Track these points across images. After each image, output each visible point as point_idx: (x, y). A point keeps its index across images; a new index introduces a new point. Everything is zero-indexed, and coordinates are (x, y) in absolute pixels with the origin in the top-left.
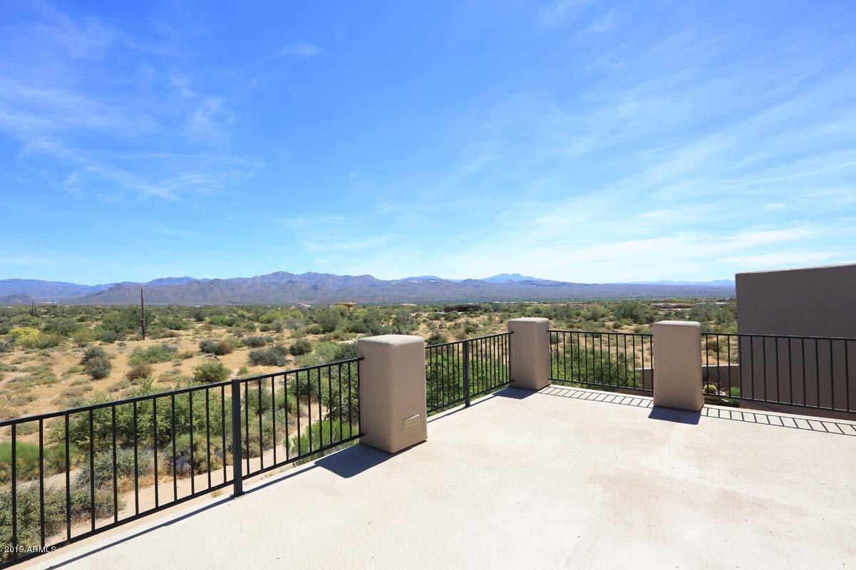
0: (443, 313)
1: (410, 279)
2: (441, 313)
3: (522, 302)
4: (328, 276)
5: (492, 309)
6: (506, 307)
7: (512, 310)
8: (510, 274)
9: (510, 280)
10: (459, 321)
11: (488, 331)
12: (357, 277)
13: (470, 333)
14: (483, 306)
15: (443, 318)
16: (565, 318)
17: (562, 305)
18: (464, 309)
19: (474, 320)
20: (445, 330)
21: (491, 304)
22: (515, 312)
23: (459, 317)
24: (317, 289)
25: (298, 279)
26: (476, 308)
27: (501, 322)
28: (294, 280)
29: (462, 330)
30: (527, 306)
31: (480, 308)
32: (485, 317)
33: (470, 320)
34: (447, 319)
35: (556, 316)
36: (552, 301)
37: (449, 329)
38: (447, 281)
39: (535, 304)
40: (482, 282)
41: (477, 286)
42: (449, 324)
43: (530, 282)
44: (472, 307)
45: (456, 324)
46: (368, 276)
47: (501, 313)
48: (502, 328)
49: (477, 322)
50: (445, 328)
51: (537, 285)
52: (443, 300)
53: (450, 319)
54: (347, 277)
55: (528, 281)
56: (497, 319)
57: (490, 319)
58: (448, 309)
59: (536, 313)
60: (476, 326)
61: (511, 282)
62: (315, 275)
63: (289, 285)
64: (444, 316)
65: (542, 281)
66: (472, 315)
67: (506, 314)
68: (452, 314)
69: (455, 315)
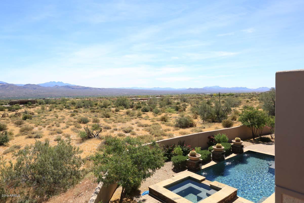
0: (8, 106)
2: (5, 106)
3: (64, 98)
5: (44, 103)
6: (54, 101)
7: (58, 103)
8: (56, 81)
9: (56, 85)
10: (19, 111)
11: (40, 118)
13: (27, 120)
14: (38, 100)
15: (7, 110)
16: (89, 106)
17: (87, 99)
18: (25, 103)
19: (32, 110)
20: (7, 118)
21: (44, 99)
22: (59, 104)
23: (21, 108)
26: (33, 102)
27: (50, 110)
29: (21, 117)
30: (67, 100)
31: (36, 102)
32: (40, 107)
33: (29, 110)
34: (10, 110)
35: (84, 106)
36: (81, 97)
37: (10, 117)
39: (72, 99)
40: (38, 86)
41: (35, 89)
42: (10, 114)
43: (68, 87)
44: (30, 101)
45: (16, 114)
47: (51, 105)
48: (51, 115)
49: (33, 111)
50: (8, 116)
51: (73, 88)
52: (10, 97)
53: (13, 110)
55: (67, 86)
56: (48, 108)
57: (43, 109)
58: (12, 103)
59: (72, 104)
60: (33, 114)
61: (57, 86)
64: (8, 108)
65: (75, 86)
66: (30, 106)
67: (54, 105)
68: (14, 106)
69: (17, 107)
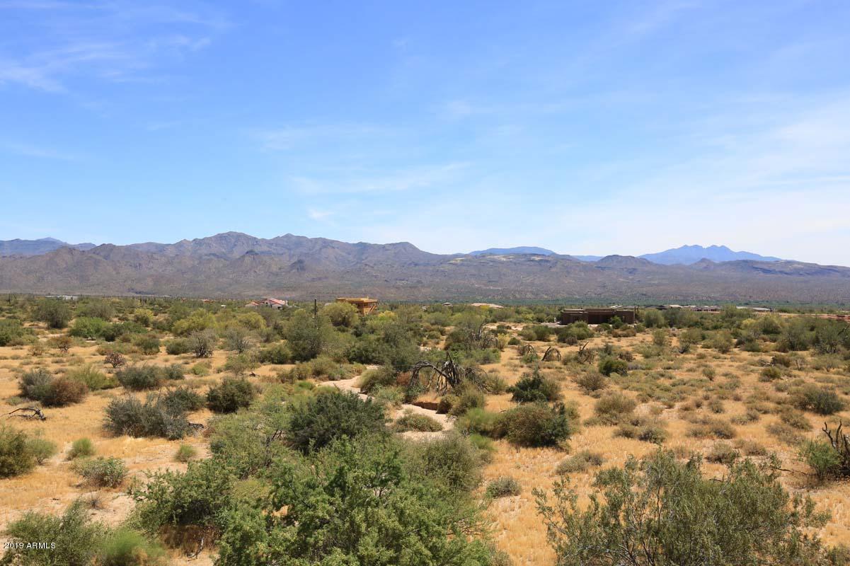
0: (556, 325)
1: (492, 252)
2: (550, 325)
3: (730, 306)
4: (326, 244)
5: (662, 321)
6: (695, 317)
7: (707, 323)
8: (705, 246)
9: (703, 260)
10: (590, 344)
11: (653, 372)
12: (384, 247)
13: (613, 375)
14: (644, 312)
15: (554, 337)
16: (839, 346)
17: (825, 316)
18: (602, 318)
19: (623, 344)
20: (558, 364)
21: (661, 308)
22: (715, 328)
23: (591, 336)
24: (303, 269)
25: (265, 248)
26: (628, 317)
27: (685, 351)
28: (257, 249)
29: (595, 366)
30: (742, 316)
31: (638, 317)
32: (648, 337)
33: (615, 342)
34: (564, 339)
35: (816, 342)
36: (798, 307)
37: (565, 363)
38: (566, 258)
39: (763, 314)
40: (643, 261)
41: (633, 271)
42: (566, 351)
43: (749, 265)
44: (619, 314)
45: (581, 353)
46: (405, 245)
47: (685, 330)
48: (687, 365)
49: (630, 349)
50: (558, 358)
51: (765, 271)
52: (559, 297)
53: (570, 338)
54: (363, 247)
55: (744, 261)
56: (675, 342)
57: (659, 342)
58: (566, 318)
59: (766, 332)
60: (628, 357)
61: (706, 265)
62: (300, 241)
63: (248, 259)
64: (556, 331)
65: (777, 261)
66: (619, 332)
67: (697, 332)
68: (574, 329)
69: (581, 330)
